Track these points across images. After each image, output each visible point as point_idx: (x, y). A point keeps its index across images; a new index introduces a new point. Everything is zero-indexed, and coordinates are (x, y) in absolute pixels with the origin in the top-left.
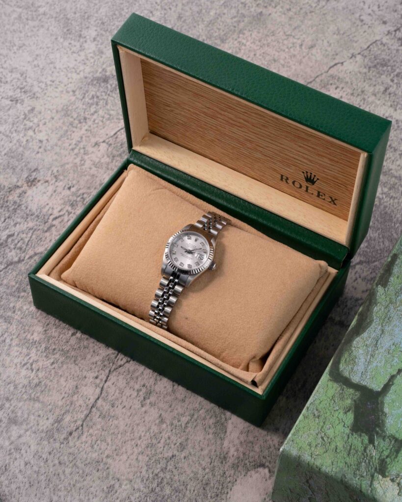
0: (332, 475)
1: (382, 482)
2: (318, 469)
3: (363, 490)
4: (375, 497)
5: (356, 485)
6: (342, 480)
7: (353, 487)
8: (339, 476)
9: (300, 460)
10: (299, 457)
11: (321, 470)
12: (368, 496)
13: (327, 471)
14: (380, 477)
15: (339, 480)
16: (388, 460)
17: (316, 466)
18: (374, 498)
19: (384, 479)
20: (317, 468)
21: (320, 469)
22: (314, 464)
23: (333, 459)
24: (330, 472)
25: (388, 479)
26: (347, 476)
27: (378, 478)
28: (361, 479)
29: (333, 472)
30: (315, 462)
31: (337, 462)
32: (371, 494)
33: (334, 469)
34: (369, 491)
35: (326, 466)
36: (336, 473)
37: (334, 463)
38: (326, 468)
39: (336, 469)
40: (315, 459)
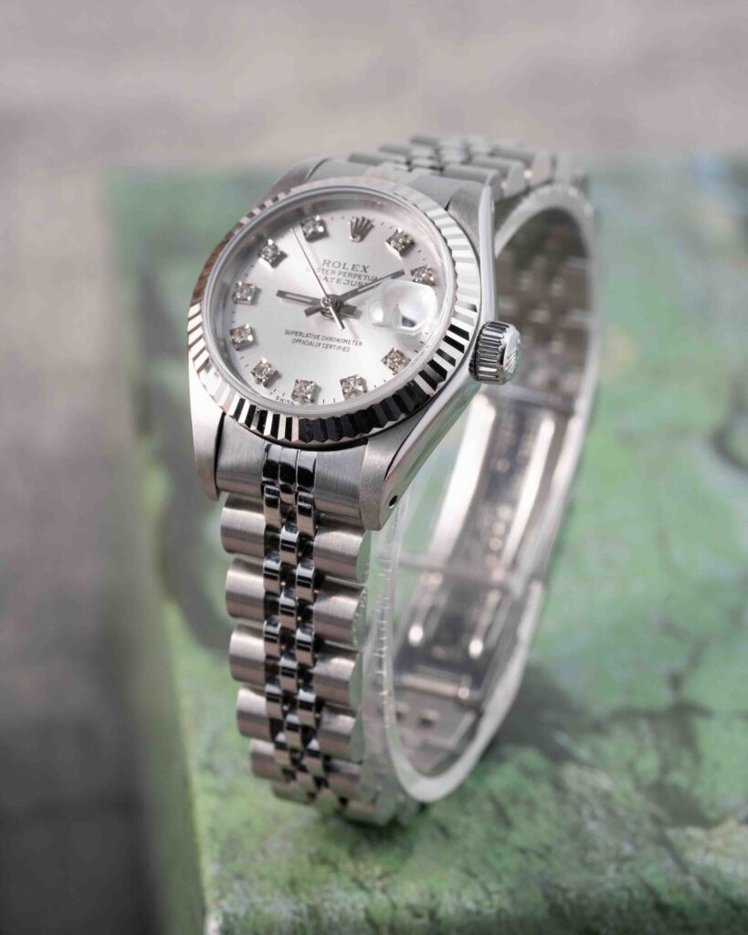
0: (500, 912)
1: (718, 843)
2: (425, 921)
3: (667, 898)
4: (734, 894)
5: (625, 895)
6: (556, 910)
7: (619, 911)
8: (533, 899)
9: (325, 921)
10: (314, 913)
11: (441, 913)
12: (703, 907)
13: (470, 905)
14: (696, 833)
15: (542, 912)
16: (678, 778)
17: (410, 907)
18: (729, 901)
19: (717, 832)
20: (417, 915)
21: (433, 915)
22: (394, 907)
23: (459, 861)
24: (487, 903)
25: (731, 824)
26: (564, 884)
27: (689, 838)
28: (626, 867)
29: (496, 897)
30: (395, 898)
31: (484, 861)
32: (711, 892)
33: (492, 886)
34: (696, 887)
35: (451, 891)
36: (511, 892)
37: (475, 870)
38: (459, 896)
39: (499, 880)
40: (384, 890)
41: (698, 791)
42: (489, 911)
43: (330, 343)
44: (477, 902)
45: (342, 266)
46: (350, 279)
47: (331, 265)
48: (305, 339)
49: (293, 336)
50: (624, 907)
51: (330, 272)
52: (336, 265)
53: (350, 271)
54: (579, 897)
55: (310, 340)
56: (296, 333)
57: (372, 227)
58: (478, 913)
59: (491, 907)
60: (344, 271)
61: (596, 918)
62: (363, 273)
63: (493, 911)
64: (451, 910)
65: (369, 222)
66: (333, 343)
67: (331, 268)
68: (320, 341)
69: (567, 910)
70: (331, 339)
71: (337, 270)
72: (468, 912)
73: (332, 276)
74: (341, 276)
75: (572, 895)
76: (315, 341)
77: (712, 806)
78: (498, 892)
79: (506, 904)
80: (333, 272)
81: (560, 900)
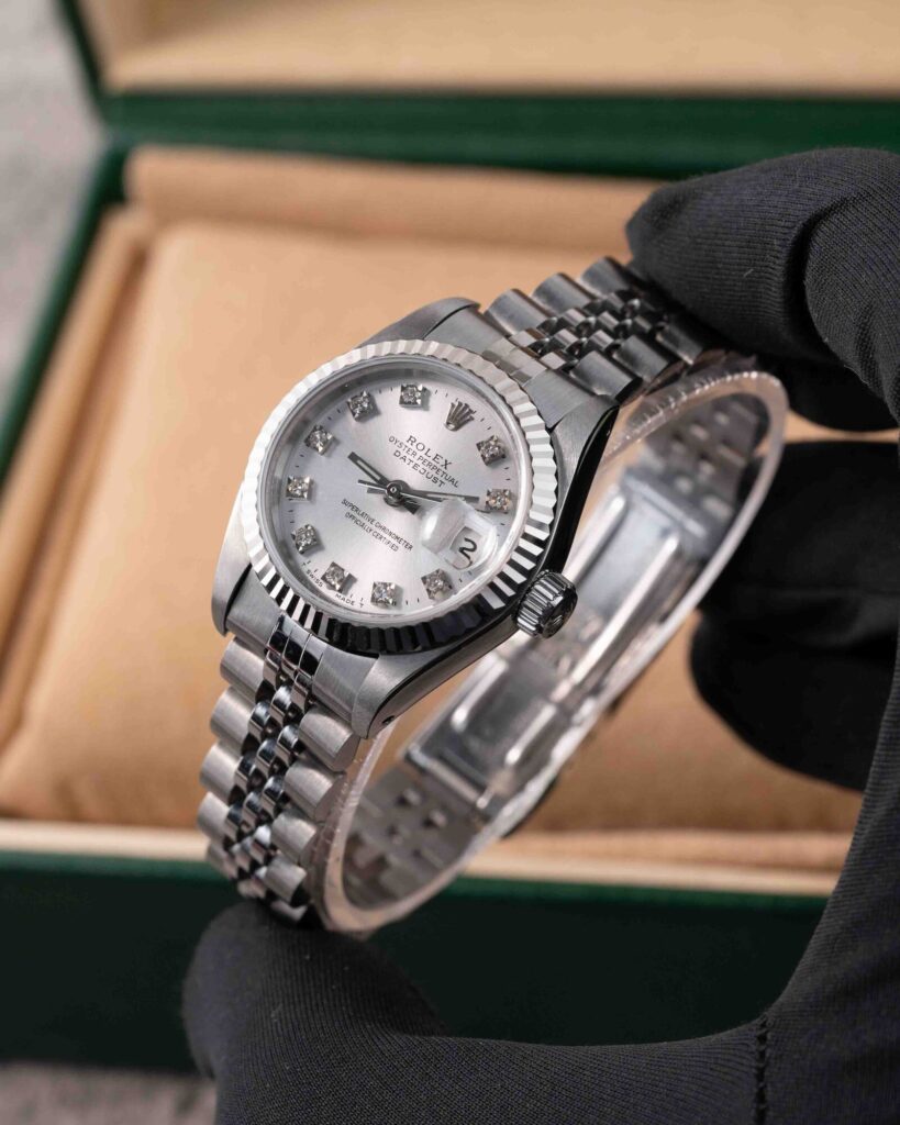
43: (382, 533)
45: (425, 451)
46: (427, 469)
47: (415, 444)
48: (358, 517)
49: (349, 509)
51: (411, 452)
52: (420, 447)
53: (430, 460)
55: (363, 520)
56: (353, 507)
57: (472, 419)
60: (425, 457)
62: (443, 469)
65: (471, 411)
66: (385, 535)
67: (414, 448)
68: (373, 526)
70: (384, 529)
71: (419, 454)
73: (412, 458)
74: (420, 462)
76: (368, 524)
80: (414, 454)
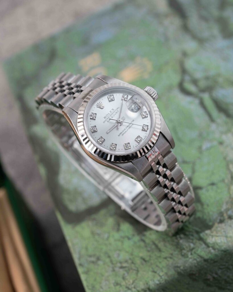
1: (214, 233)
3: (206, 257)
4: (223, 248)
6: (179, 274)
7: (196, 266)
8: (172, 272)
11: (151, 288)
12: (216, 255)
13: (157, 282)
14: (208, 232)
16: (199, 214)
17: (143, 290)
18: (222, 251)
19: (213, 229)
21: (149, 289)
23: (151, 269)
24: (161, 280)
25: (216, 225)
26: (179, 265)
27: (207, 234)
28: (193, 252)
29: (163, 277)
30: (138, 289)
31: (157, 266)
32: (217, 250)
33: (161, 274)
34: (212, 251)
35: (151, 280)
36: (166, 274)
37: (155, 270)
38: (154, 281)
39: (162, 271)
40: (135, 288)
41: (205, 217)
42: (163, 282)
44: (159, 281)
48: (123, 133)
49: (121, 135)
50: (196, 265)
54: (184, 267)
58: (160, 283)
59: (163, 280)
61: (191, 271)
62: (114, 110)
63: (164, 281)
64: (153, 286)
69: (182, 272)
72: (158, 284)
75: (182, 268)
76: (126, 130)
77: (210, 221)
78: (163, 275)
79: (166, 278)
81: (179, 270)
